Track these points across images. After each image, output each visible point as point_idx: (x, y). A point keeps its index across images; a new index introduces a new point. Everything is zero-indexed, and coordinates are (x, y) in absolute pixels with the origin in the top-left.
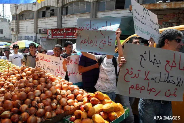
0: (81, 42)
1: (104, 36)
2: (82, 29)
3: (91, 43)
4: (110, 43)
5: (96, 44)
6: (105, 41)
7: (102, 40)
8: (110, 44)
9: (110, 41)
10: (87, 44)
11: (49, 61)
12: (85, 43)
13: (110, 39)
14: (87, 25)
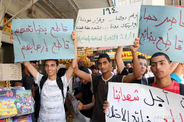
0: (22, 48)
1: (56, 38)
2: (22, 31)
3: (38, 48)
4: (67, 45)
5: (47, 49)
6: (59, 44)
7: (55, 44)
8: (67, 47)
9: (66, 43)
10: (33, 50)
11: (136, 99)
12: (28, 49)
13: (66, 41)
14: (29, 27)
